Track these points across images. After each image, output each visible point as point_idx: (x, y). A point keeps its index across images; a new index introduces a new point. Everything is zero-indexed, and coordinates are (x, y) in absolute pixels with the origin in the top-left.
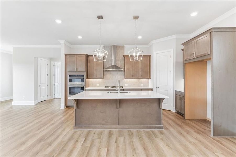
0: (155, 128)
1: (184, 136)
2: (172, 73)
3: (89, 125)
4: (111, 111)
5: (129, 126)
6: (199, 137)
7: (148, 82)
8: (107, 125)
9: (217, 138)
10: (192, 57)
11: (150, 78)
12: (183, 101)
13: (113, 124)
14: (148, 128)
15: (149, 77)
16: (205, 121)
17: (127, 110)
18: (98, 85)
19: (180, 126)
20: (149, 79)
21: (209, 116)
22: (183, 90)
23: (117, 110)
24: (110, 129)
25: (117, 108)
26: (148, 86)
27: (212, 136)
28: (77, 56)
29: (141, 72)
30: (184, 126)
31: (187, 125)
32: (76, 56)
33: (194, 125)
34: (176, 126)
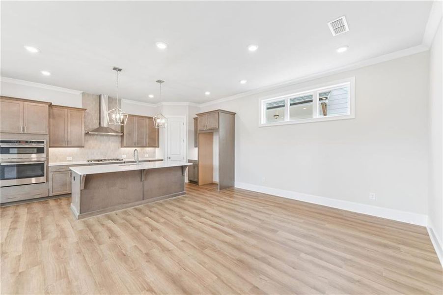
0: (179, 195)
1: (202, 195)
2: (185, 141)
3: (104, 208)
4: (134, 186)
5: (155, 198)
6: (212, 193)
7: (155, 152)
8: (130, 202)
9: (222, 191)
10: (205, 128)
11: (159, 147)
12: (196, 169)
13: (137, 200)
14: (173, 196)
15: (157, 146)
16: (213, 184)
17: (153, 182)
18: (71, 158)
19: (197, 190)
20: (157, 148)
21: (216, 179)
22: (197, 159)
23: (142, 183)
24: (133, 206)
25: (141, 181)
26: (155, 156)
27: (219, 190)
28: (26, 103)
29: (147, 139)
30: (199, 189)
31: (202, 188)
32: (21, 103)
33: (206, 187)
34: (195, 191)
